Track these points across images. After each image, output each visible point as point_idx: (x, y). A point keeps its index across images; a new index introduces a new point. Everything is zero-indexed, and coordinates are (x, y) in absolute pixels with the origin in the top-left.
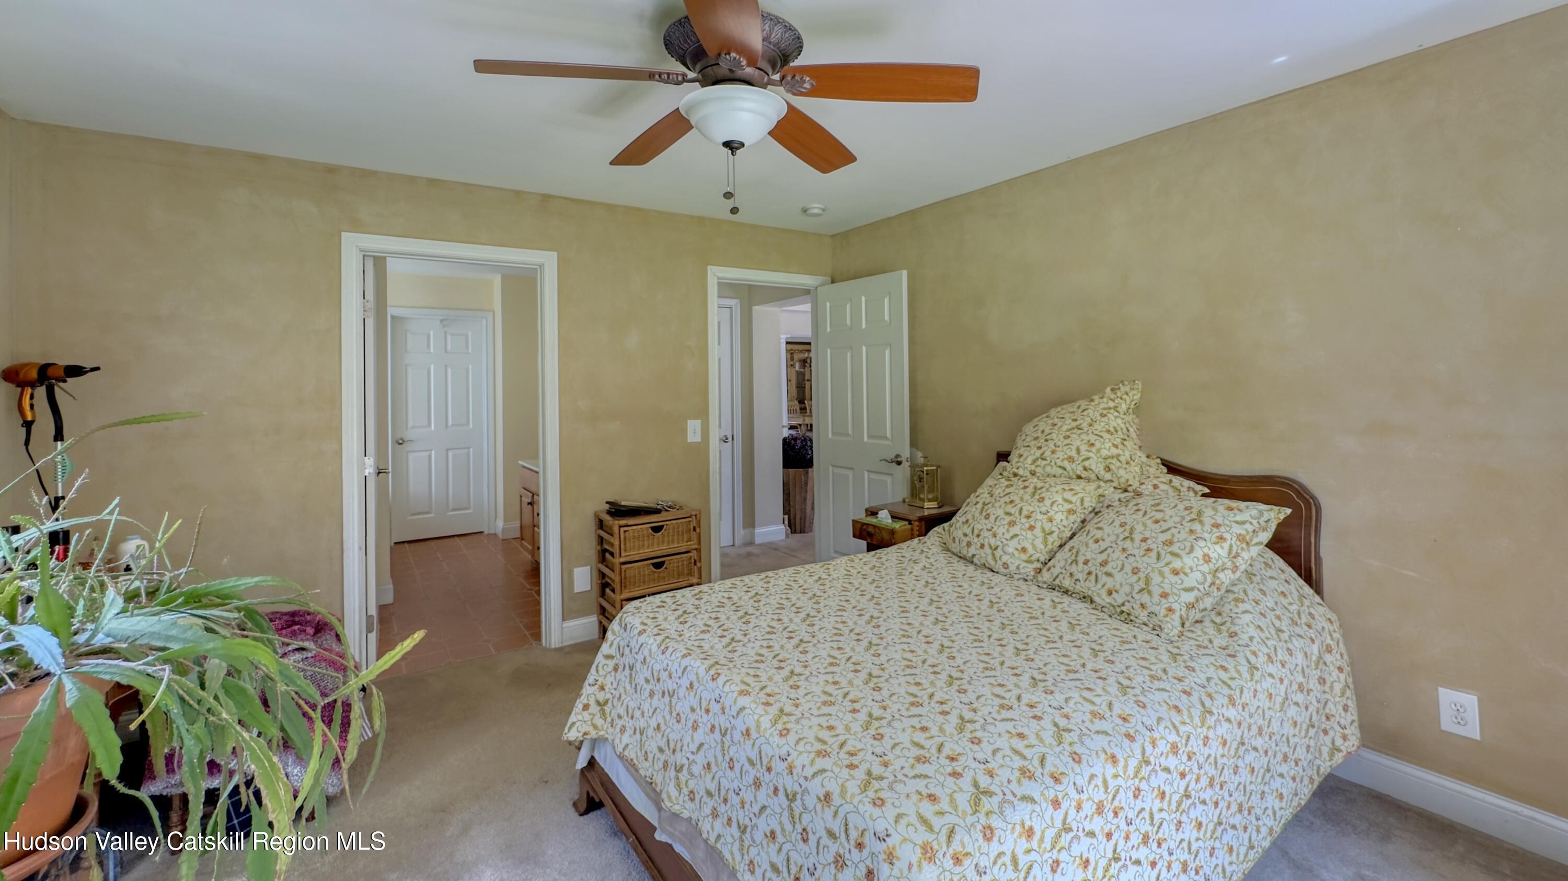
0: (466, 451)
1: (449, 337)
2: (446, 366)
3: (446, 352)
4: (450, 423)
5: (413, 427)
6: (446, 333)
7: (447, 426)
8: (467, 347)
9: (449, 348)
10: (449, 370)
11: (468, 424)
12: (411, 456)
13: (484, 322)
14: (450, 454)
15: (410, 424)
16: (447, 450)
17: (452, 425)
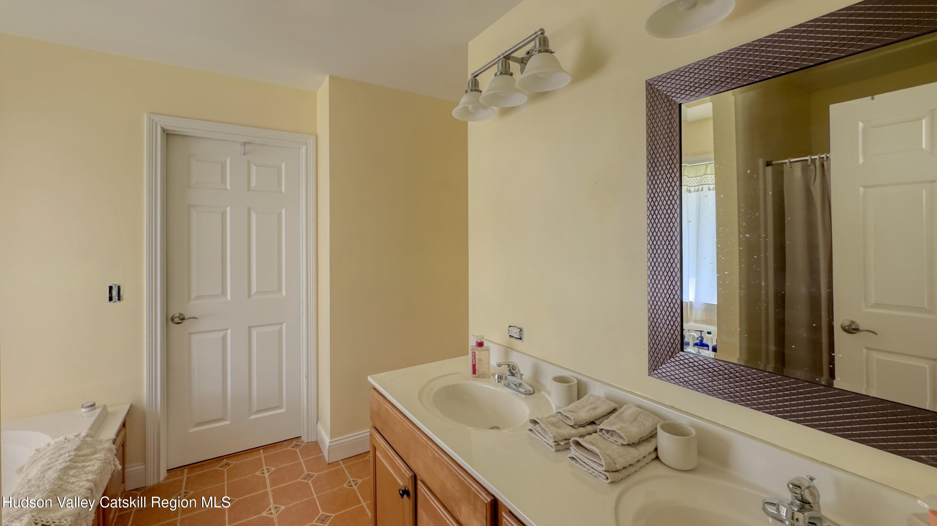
0: (277, 328)
1: (254, 168)
2: (249, 209)
3: (249, 189)
4: (254, 290)
5: (197, 298)
6: (249, 163)
7: (249, 296)
8: (280, 185)
9: (253, 184)
10: (254, 216)
11: (280, 289)
12: (195, 339)
13: (303, 150)
14: (254, 333)
15: (194, 294)
16: (250, 328)
17: (257, 293)
